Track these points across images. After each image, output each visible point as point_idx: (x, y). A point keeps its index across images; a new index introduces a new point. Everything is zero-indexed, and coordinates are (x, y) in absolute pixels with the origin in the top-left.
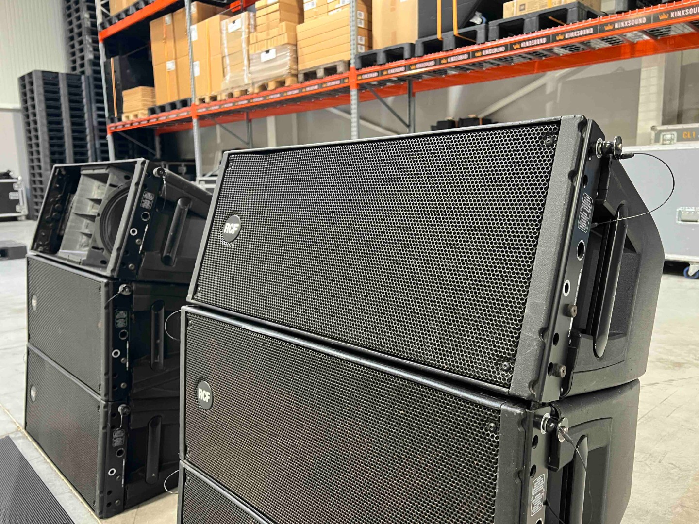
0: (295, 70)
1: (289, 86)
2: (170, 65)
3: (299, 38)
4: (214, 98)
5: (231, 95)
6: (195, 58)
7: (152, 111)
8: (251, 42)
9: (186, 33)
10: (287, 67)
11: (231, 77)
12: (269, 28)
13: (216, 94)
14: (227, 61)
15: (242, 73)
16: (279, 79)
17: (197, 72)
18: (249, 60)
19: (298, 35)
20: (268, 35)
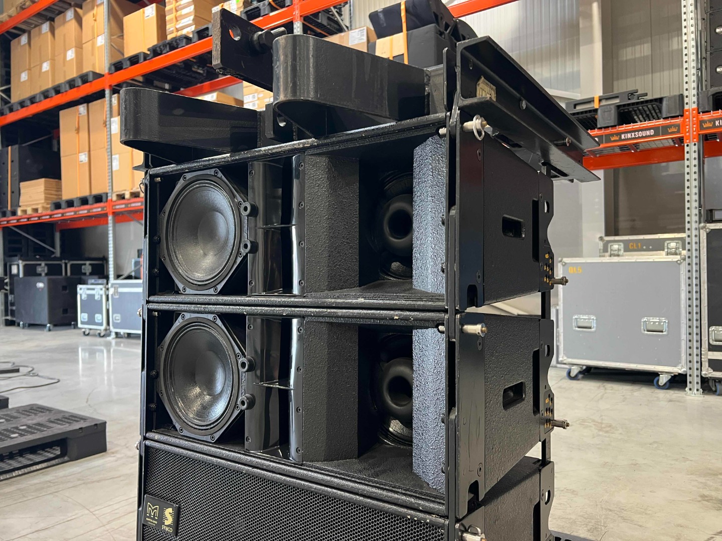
2: (83, 157)
4: (136, 195)
6: (114, 153)
7: (57, 205)
13: (138, 190)
17: (116, 166)
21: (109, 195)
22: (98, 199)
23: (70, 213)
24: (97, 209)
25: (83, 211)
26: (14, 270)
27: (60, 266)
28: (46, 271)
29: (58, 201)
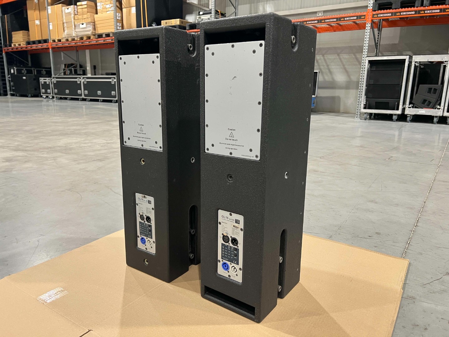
0: (94, 33)
1: (92, 39)
2: (37, 22)
3: (95, 20)
4: (60, 41)
5: (67, 40)
6: (50, 21)
7: (28, 43)
8: (76, 19)
9: (45, 9)
10: (91, 32)
11: (67, 32)
12: (83, 14)
13: (60, 39)
14: (65, 25)
15: (72, 31)
16: (88, 36)
17: (51, 27)
18: (75, 26)
19: (95, 19)
20: (83, 17)
21: (49, 40)
22: (46, 41)
23: (34, 47)
24: (45, 45)
25: (39, 46)
26: (12, 71)
27: (32, 70)
28: (26, 72)
29: (29, 41)
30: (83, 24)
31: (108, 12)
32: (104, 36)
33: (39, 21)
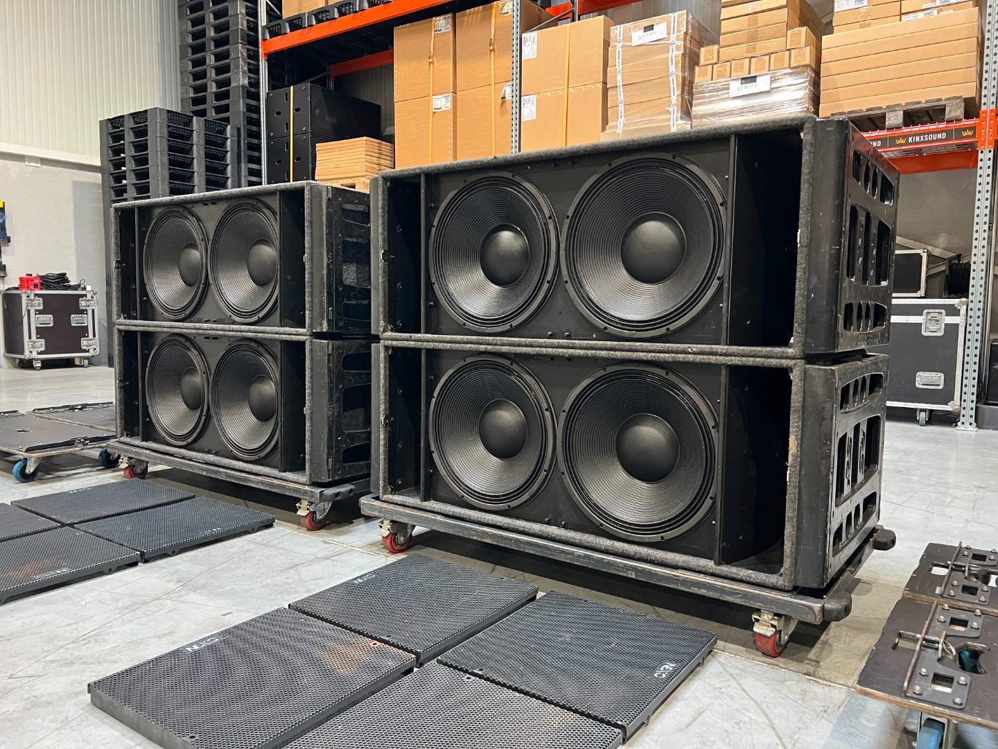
2: (442, 103)
3: (825, 58)
6: (527, 90)
12: (753, 38)
14: (619, 95)
17: (530, 113)
19: (823, 52)
20: (754, 49)
30: (753, 79)
31: (911, 16)
32: (895, 119)
33: (450, 99)
